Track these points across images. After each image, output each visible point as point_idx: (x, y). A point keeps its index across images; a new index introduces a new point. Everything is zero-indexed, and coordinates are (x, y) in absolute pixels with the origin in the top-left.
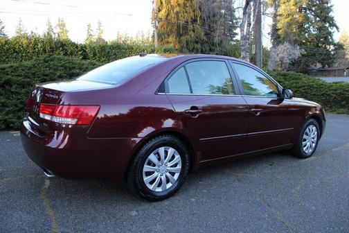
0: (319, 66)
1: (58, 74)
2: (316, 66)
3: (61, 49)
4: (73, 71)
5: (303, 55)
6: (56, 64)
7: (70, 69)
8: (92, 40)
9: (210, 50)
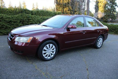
0: (111, 19)
1: (25, 19)
2: (109, 19)
3: (24, 12)
4: (29, 18)
5: (105, 16)
6: (24, 16)
7: (28, 18)
8: (34, 9)
9: (73, 13)
